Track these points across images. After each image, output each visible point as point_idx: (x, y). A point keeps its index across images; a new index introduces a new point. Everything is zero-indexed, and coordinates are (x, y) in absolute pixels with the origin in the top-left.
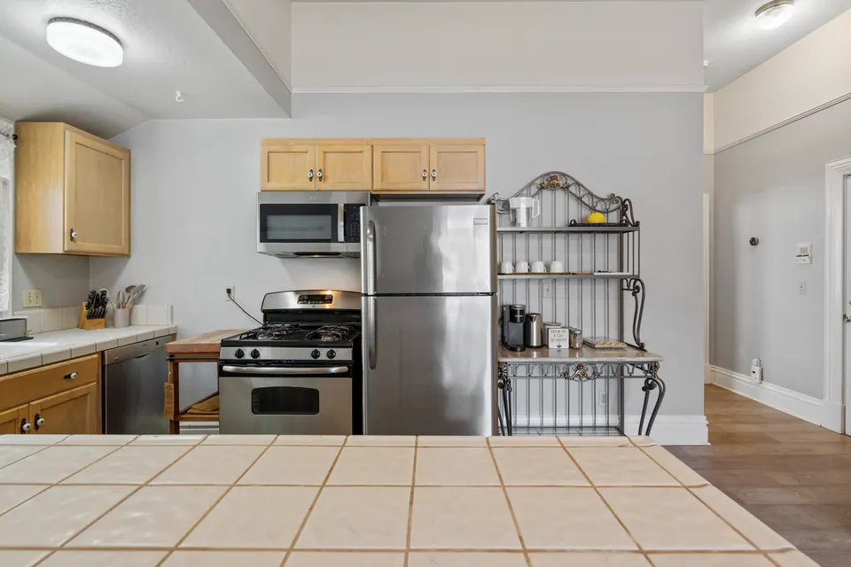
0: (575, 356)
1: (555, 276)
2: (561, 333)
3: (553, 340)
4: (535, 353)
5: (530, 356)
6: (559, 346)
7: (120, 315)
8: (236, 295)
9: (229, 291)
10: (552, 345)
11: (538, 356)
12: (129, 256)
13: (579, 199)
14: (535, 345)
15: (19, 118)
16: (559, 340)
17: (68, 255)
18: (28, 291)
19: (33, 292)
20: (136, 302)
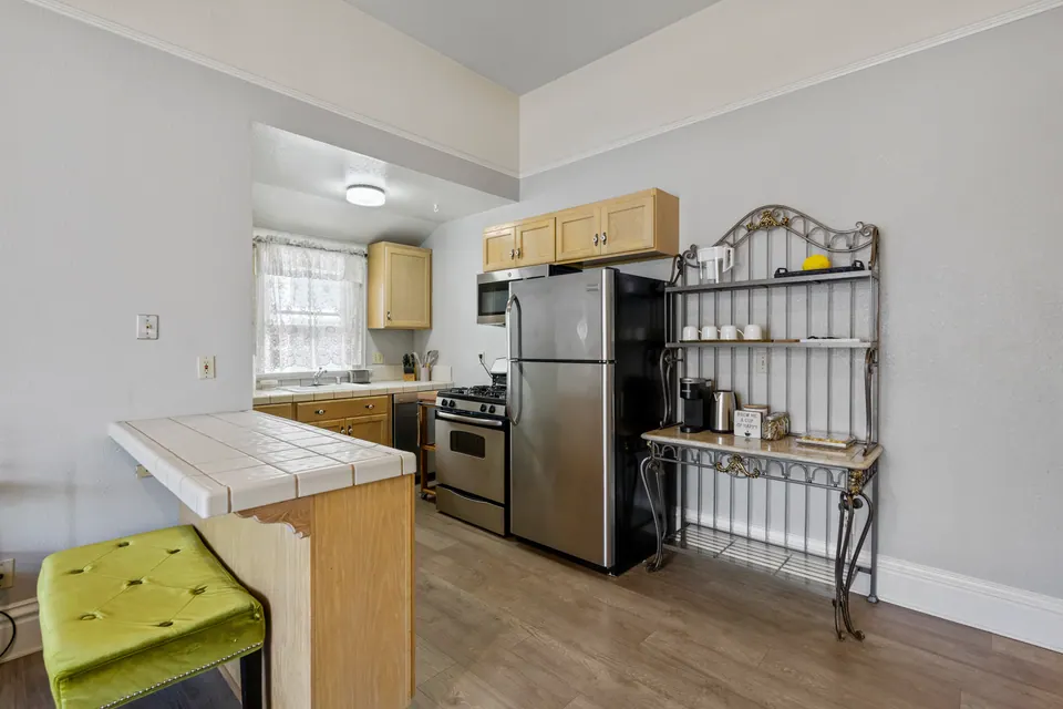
0: (766, 449)
1: (751, 344)
2: (750, 417)
3: (739, 425)
4: (720, 439)
5: (715, 442)
6: (747, 434)
7: (423, 372)
8: (485, 358)
9: (481, 356)
10: (739, 431)
11: (724, 443)
12: (431, 328)
13: (807, 237)
14: (720, 429)
15: (369, 242)
16: (748, 425)
17: (387, 329)
18: (375, 353)
19: (378, 354)
20: (433, 363)
